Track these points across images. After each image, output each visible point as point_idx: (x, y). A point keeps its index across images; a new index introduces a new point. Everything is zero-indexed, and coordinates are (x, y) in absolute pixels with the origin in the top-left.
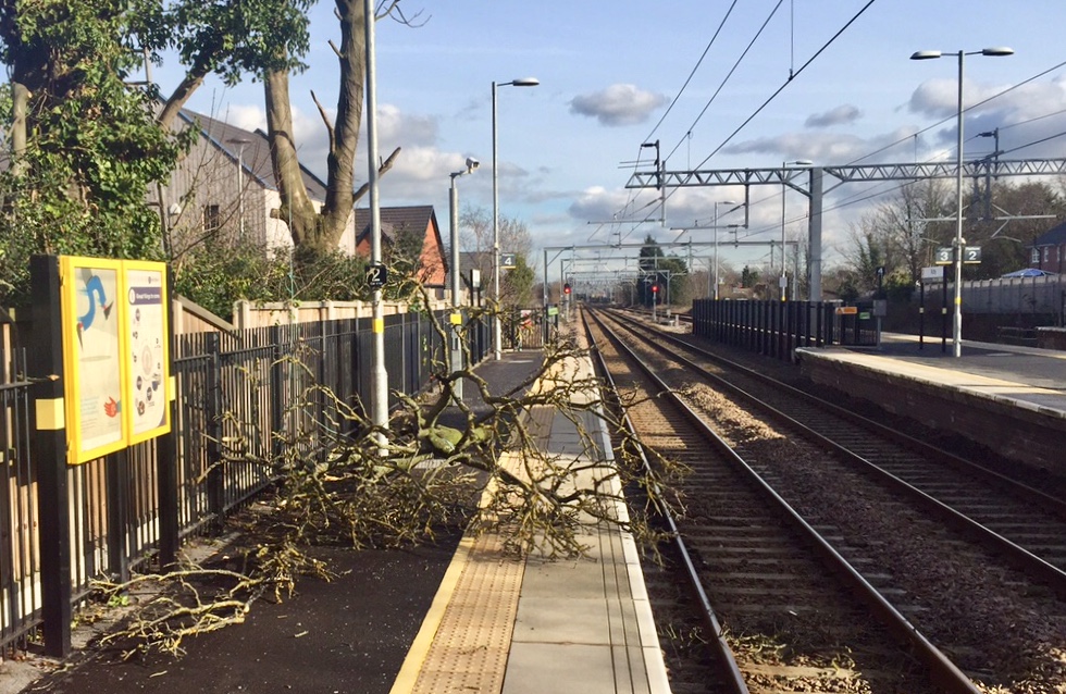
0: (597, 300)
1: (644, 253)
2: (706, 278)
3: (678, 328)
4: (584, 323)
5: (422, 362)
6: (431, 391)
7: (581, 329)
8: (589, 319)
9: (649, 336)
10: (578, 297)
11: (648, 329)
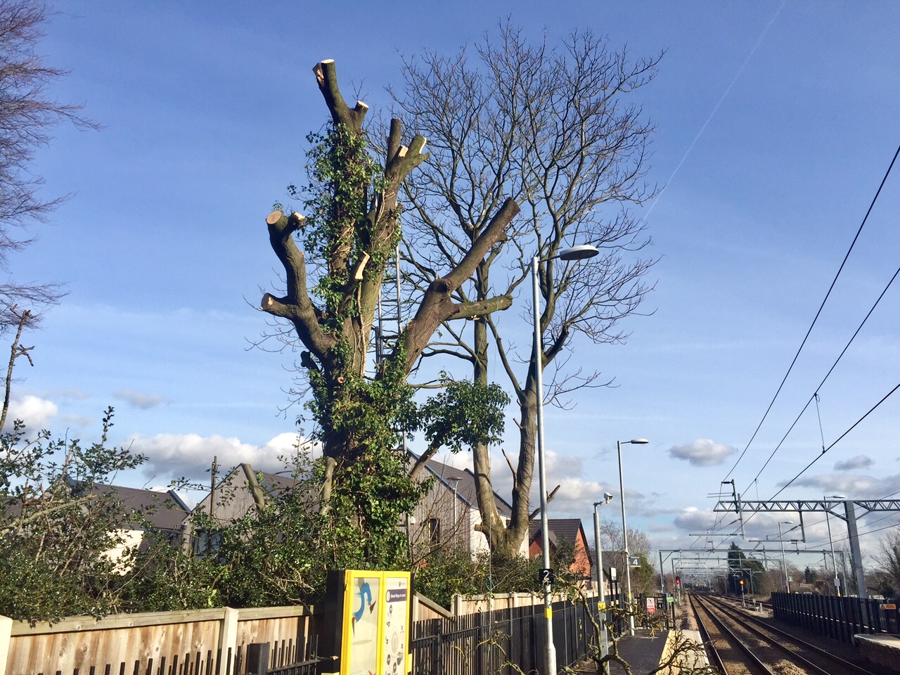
0: (700, 588)
1: (730, 556)
2: (779, 575)
3: (762, 613)
4: (692, 606)
5: (579, 638)
6: (586, 660)
7: (690, 611)
8: (696, 604)
9: (742, 619)
10: (686, 586)
11: (740, 613)
